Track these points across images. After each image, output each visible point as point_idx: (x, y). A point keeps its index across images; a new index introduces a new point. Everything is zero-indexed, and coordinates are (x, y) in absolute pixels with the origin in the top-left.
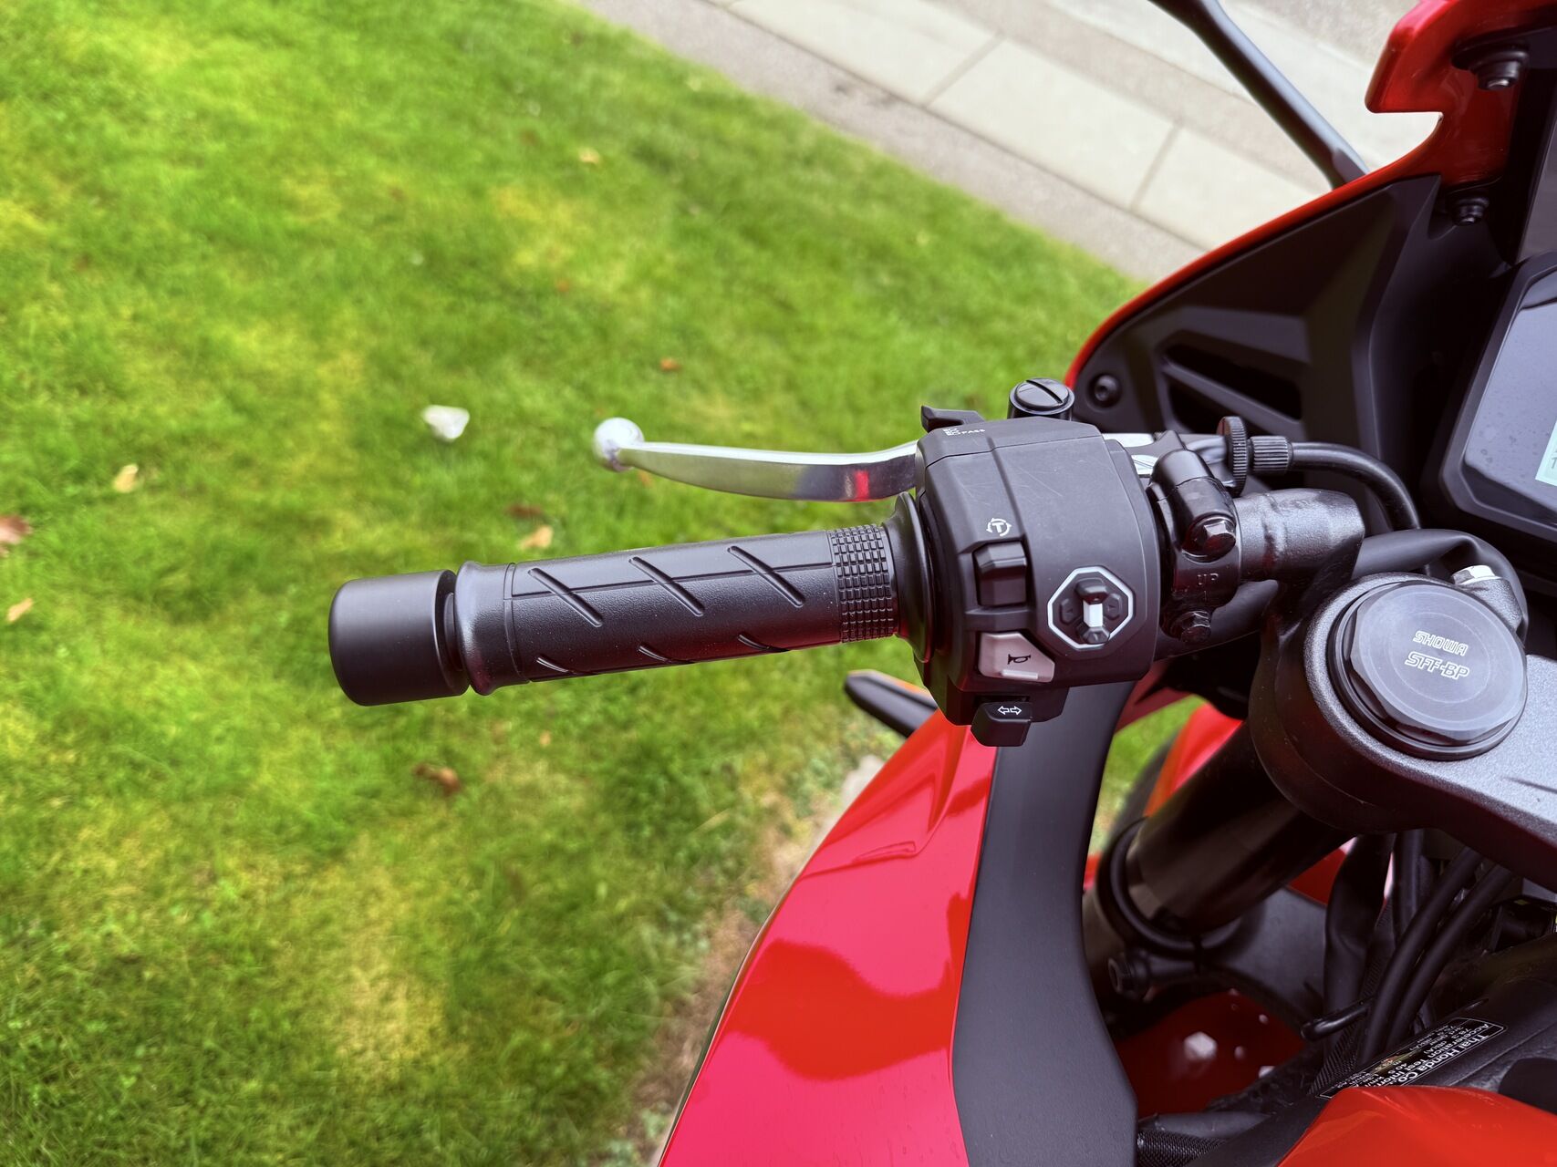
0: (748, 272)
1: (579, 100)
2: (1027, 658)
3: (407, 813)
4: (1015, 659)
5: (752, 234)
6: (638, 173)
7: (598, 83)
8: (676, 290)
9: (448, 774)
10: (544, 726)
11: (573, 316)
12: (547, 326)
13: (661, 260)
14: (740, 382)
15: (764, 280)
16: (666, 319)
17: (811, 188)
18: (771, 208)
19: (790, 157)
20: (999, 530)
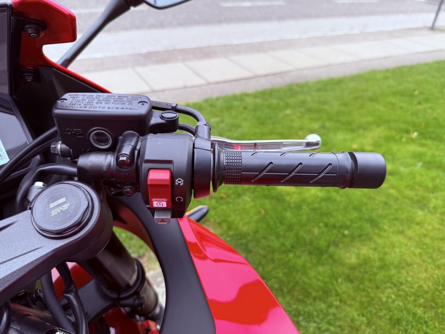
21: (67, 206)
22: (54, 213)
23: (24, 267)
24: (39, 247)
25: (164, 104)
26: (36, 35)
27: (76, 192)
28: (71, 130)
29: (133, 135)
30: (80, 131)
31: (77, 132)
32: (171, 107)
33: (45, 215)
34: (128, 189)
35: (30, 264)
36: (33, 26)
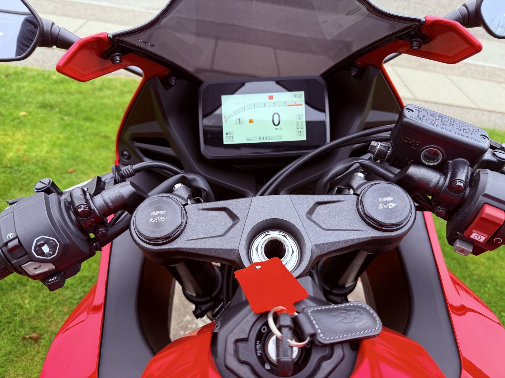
0: (89, 131)
1: (14, 96)
2: (40, 266)
3: (23, 354)
4: (36, 268)
5: (87, 119)
6: (42, 113)
7: (19, 88)
8: (67, 146)
9: (34, 335)
10: (64, 305)
11: (33, 167)
12: (24, 175)
13: (58, 138)
14: (98, 166)
15: (96, 131)
16: (65, 156)
17: (103, 98)
18: (92, 108)
19: (94, 90)
20: (10, 237)
21: (393, 205)
22: (382, 207)
23: (348, 240)
24: (360, 229)
25: (493, 142)
26: (417, 48)
27: (403, 196)
28: (409, 140)
29: (465, 163)
30: (418, 143)
31: (414, 143)
32: (500, 146)
33: (373, 205)
34: (442, 210)
35: (352, 240)
36: (420, 40)
